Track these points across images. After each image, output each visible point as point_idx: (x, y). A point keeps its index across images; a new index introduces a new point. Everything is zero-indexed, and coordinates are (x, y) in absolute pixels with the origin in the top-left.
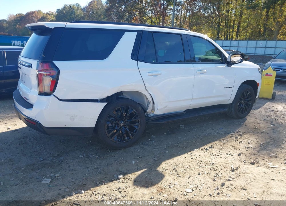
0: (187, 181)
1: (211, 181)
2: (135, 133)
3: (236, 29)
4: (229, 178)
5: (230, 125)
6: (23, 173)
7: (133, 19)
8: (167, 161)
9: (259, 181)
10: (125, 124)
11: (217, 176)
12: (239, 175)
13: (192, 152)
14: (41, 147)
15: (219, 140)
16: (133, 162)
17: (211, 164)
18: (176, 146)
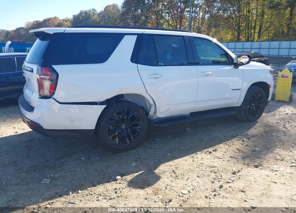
0: (185, 183)
1: (210, 183)
2: (137, 136)
3: (258, 29)
4: (229, 180)
5: (239, 128)
6: (24, 174)
7: (150, 23)
8: (167, 164)
9: (260, 184)
10: (127, 127)
11: (217, 178)
12: (240, 178)
13: (194, 154)
14: (45, 149)
15: (224, 143)
16: (133, 164)
17: (212, 166)
18: (178, 149)
